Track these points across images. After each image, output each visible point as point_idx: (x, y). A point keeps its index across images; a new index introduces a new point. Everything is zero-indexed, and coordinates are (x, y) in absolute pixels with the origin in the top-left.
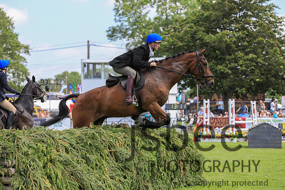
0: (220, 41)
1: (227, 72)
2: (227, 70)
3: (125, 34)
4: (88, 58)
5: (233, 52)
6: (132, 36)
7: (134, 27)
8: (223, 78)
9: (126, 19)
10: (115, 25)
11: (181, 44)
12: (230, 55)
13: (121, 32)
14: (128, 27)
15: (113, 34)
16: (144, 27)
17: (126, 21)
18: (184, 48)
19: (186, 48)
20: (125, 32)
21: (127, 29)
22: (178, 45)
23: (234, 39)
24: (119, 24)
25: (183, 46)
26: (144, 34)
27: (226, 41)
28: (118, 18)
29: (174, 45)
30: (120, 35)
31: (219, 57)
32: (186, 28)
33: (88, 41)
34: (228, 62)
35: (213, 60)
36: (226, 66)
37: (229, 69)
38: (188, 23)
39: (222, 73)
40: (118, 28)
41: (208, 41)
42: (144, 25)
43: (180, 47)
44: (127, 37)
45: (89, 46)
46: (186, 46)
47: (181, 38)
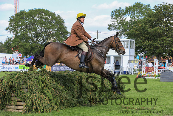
0: (156, 31)
1: (158, 46)
2: (158, 45)
3: (115, 28)
4: (97, 38)
5: (162, 37)
6: (119, 29)
7: (120, 24)
8: (157, 49)
9: (116, 21)
10: (111, 23)
11: (138, 33)
12: (160, 38)
13: (114, 27)
14: (117, 25)
15: (110, 27)
16: (124, 25)
17: (116, 22)
18: (139, 35)
19: (140, 35)
20: (116, 27)
21: (116, 26)
22: (136, 33)
23: (162, 31)
24: (113, 23)
25: (139, 33)
26: (124, 28)
27: (158, 32)
28: (112, 20)
29: (134, 33)
30: (113, 28)
31: (155, 39)
32: (140, 25)
33: (97, 31)
34: (159, 41)
35: (152, 41)
36: (158, 43)
37: (160, 44)
38: (141, 23)
39: (156, 46)
40: (112, 25)
41: (150, 31)
42: (124, 24)
43: (137, 34)
44: (117, 29)
45: (98, 33)
46: (140, 33)
47: (138, 30)
